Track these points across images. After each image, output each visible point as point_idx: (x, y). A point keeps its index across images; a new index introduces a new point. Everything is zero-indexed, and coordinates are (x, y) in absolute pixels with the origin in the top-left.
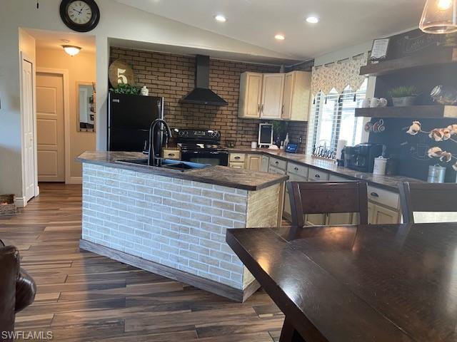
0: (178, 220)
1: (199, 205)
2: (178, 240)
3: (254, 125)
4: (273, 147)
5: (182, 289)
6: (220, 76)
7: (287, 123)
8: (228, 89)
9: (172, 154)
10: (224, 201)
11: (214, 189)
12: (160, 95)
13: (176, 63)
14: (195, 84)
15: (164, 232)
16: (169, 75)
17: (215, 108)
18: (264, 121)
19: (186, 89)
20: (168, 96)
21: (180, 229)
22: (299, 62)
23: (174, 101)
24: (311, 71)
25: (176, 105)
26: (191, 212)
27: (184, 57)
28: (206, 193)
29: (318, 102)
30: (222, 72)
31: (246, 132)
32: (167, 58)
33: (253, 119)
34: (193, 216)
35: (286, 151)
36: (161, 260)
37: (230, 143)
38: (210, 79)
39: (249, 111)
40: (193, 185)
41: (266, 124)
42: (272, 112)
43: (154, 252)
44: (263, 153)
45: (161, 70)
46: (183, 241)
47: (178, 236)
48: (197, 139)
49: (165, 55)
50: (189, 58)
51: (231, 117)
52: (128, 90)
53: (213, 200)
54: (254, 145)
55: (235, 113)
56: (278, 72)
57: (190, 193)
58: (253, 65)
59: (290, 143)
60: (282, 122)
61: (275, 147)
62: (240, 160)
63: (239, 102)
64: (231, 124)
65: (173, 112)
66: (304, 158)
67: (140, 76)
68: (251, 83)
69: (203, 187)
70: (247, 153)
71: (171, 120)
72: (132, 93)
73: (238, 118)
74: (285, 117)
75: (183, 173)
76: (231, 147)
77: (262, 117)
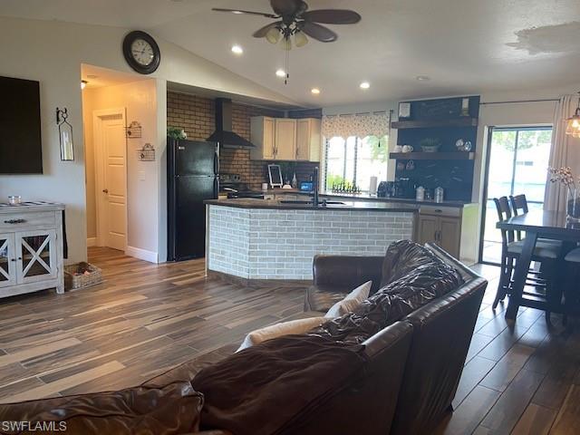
3: (265, 167)
10: (395, 223)
13: (200, 105)
14: (216, 126)
16: (194, 117)
19: (208, 132)
24: (321, 118)
26: (367, 234)
27: (206, 99)
34: (369, 237)
35: (301, 190)
41: (273, 165)
42: (286, 154)
45: (186, 112)
51: (244, 159)
53: (386, 223)
54: (265, 186)
55: (247, 155)
64: (245, 166)
73: (250, 161)
74: (303, 159)
77: (277, 158)
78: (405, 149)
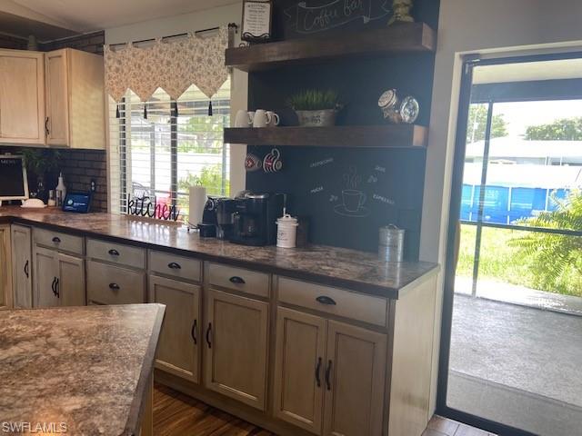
4: (30, 202)
7: (58, 154)
41: (7, 156)
44: (10, 218)
61: (38, 203)
74: (56, 141)
78: (259, 118)
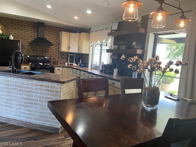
0: (27, 99)
1: (38, 91)
2: (27, 108)
3: (66, 55)
4: (75, 64)
5: (29, 131)
6: (50, 32)
7: (80, 54)
8: (54, 39)
9: (26, 68)
10: (50, 89)
11: (45, 83)
12: (19, 40)
14: (38, 35)
15: (20, 105)
16: (24, 30)
17: (48, 46)
18: (71, 53)
19: (33, 37)
20: (24, 40)
21: (28, 103)
22: (85, 29)
23: (27, 42)
24: (90, 33)
25: (28, 44)
26: (34, 94)
27: (31, 22)
28: (41, 86)
29: (93, 46)
30: (51, 31)
31: (63, 58)
32: (23, 22)
33: (66, 52)
34: (35, 96)
35: (80, 66)
36: (18, 118)
37: (55, 63)
38: (45, 34)
39: (64, 49)
40: (35, 82)
41: (72, 55)
42: (74, 49)
43: (15, 115)
44: (70, 67)
45: (20, 28)
46: (29, 109)
47: (27, 107)
48: (39, 61)
49: (22, 21)
50: (35, 23)
51: (56, 51)
52: (2, 37)
53: (45, 88)
54: (66, 64)
55: (57, 49)
56: (76, 33)
57: (33, 86)
58: (65, 29)
59: (82, 63)
60: (79, 54)
61: (76, 65)
62: (60, 70)
63: (59, 44)
64: (56, 54)
65: (26, 48)
66: (88, 69)
67: (9, 30)
68: (64, 36)
69: (40, 83)
70: (63, 67)
71: (25, 52)
72: (4, 38)
73: (59, 52)
74: (80, 52)
75: (30, 76)
76: (56, 64)
77: (70, 51)
